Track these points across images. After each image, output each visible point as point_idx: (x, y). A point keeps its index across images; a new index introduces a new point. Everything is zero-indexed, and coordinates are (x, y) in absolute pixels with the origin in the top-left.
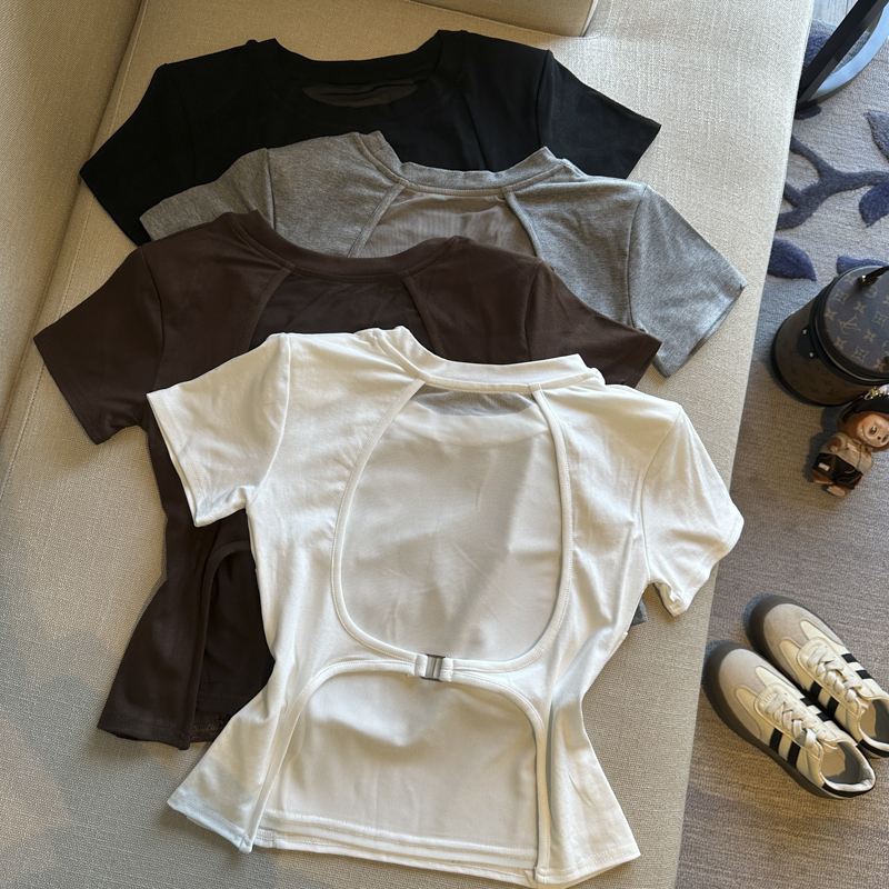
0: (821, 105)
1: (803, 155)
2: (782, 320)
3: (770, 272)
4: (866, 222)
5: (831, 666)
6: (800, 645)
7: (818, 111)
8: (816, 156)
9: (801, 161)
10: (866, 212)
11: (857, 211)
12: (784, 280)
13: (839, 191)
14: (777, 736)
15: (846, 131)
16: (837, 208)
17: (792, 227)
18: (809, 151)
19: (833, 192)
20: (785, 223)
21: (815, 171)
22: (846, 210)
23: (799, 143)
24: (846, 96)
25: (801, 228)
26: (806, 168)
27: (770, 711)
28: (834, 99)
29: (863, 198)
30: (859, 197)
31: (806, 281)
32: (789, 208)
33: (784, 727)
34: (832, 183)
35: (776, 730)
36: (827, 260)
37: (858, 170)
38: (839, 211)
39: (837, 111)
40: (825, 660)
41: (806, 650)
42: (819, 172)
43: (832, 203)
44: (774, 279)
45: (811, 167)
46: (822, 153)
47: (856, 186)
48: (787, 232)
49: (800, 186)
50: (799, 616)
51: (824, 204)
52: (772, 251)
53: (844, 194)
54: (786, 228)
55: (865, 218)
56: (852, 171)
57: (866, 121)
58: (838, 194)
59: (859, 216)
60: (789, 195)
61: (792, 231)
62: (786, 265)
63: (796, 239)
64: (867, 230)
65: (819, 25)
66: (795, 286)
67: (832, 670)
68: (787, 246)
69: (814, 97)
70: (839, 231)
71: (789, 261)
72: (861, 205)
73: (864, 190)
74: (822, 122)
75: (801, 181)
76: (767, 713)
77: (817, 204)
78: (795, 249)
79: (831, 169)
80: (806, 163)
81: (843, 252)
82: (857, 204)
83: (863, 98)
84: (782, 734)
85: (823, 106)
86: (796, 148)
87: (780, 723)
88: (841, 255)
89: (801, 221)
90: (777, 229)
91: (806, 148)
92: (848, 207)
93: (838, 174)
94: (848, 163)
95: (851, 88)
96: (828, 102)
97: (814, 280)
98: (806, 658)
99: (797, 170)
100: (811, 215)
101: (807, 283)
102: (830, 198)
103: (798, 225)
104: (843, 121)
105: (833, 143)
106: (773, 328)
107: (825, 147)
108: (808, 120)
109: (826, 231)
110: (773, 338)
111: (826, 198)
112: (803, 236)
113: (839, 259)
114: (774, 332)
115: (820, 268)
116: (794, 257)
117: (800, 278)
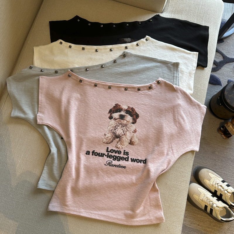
0: (224, 40)
1: (219, 53)
2: (212, 96)
3: (209, 83)
7: (223, 41)
8: (222, 53)
9: (218, 54)
11: (233, 68)
12: (213, 85)
13: (228, 62)
14: (206, 207)
15: (231, 47)
16: (228, 67)
17: (216, 71)
18: (221, 52)
19: (227, 63)
20: (214, 70)
22: (230, 67)
23: (218, 49)
24: (231, 38)
25: (218, 72)
26: (220, 56)
27: (203, 200)
28: (228, 39)
31: (219, 86)
32: (215, 66)
33: (208, 204)
34: (227, 60)
35: (205, 205)
36: (225, 80)
38: (228, 68)
39: (228, 42)
42: (223, 57)
43: (226, 65)
44: (210, 85)
45: (221, 56)
46: (224, 52)
49: (218, 61)
50: (208, 172)
51: (224, 66)
52: (210, 77)
53: (230, 63)
54: (214, 72)
56: (232, 57)
58: (228, 63)
60: (215, 63)
61: (215, 72)
62: (214, 81)
63: (217, 75)
65: (224, 19)
66: (216, 87)
68: (214, 76)
69: (222, 37)
70: (228, 73)
71: (215, 80)
74: (224, 44)
75: (218, 59)
76: (202, 201)
77: (223, 65)
78: (216, 77)
79: (226, 57)
80: (220, 55)
81: (229, 79)
82: (233, 66)
84: (207, 206)
85: (225, 40)
86: (217, 51)
87: (206, 203)
89: (218, 70)
90: (212, 72)
91: (220, 51)
93: (228, 58)
94: (231, 55)
96: (226, 39)
97: (221, 86)
99: (217, 57)
100: (221, 68)
101: (220, 86)
102: (226, 64)
103: (217, 71)
104: (230, 44)
105: (227, 50)
106: (210, 98)
107: (225, 51)
108: (220, 44)
109: (225, 73)
110: (210, 100)
111: (225, 64)
112: (219, 74)
113: (228, 80)
114: (210, 99)
115: (223, 82)
116: (216, 79)
117: (217, 85)
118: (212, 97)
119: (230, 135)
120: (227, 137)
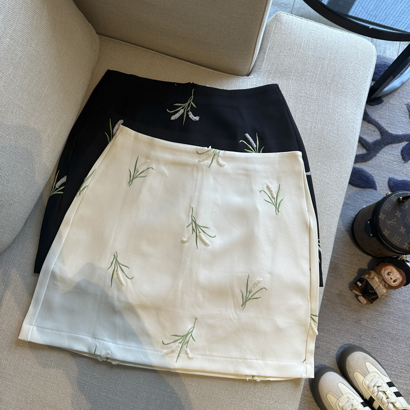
0: (383, 99)
1: (373, 124)
3: (350, 183)
4: (404, 160)
5: (380, 389)
6: (365, 375)
7: (382, 102)
8: (380, 125)
9: (372, 127)
10: (404, 155)
11: (400, 155)
12: (360, 189)
13: (391, 143)
15: (397, 112)
16: (390, 152)
17: (366, 161)
18: (376, 122)
19: (388, 144)
20: (362, 159)
21: (379, 133)
22: (394, 153)
23: (371, 117)
24: (396, 95)
25: (370, 162)
26: (374, 131)
28: (390, 96)
29: (403, 148)
30: (401, 147)
31: (372, 190)
32: (363, 151)
34: (387, 139)
36: (383, 179)
37: (401, 133)
38: (390, 154)
39: (392, 102)
40: (377, 385)
41: (368, 378)
42: (381, 133)
43: (387, 149)
44: (352, 187)
45: (377, 130)
46: (383, 124)
47: (400, 141)
48: (363, 164)
49: (371, 140)
50: (365, 359)
51: (383, 150)
53: (393, 145)
54: (362, 162)
55: (404, 158)
56: (398, 134)
57: (406, 108)
58: (390, 145)
59: (401, 157)
60: (365, 145)
61: (365, 163)
62: (361, 181)
63: (366, 167)
64: (405, 164)
65: (384, 58)
66: (366, 192)
67: (381, 391)
69: (379, 95)
70: (390, 164)
71: (363, 179)
72: (402, 151)
73: (404, 144)
74: (384, 108)
75: (371, 138)
77: (379, 150)
78: (367, 173)
79: (387, 132)
80: (374, 128)
81: (392, 176)
82: (400, 151)
83: (405, 96)
86: (369, 121)
88: (390, 177)
89: (371, 158)
90: (354, 163)
92: (395, 152)
93: (391, 135)
94: (396, 129)
95: (399, 91)
96: (387, 97)
97: (376, 189)
98: (367, 383)
99: (370, 132)
100: (376, 155)
102: (386, 147)
103: (368, 160)
104: (394, 108)
105: (389, 119)
106: (353, 214)
107: (384, 120)
108: (376, 106)
109: (383, 164)
110: (353, 219)
111: (384, 147)
112: (371, 166)
113: (389, 179)
114: (354, 216)
115: (379, 183)
116: (366, 177)
117: (368, 188)
118: (359, 213)
119: (375, 297)
120: (370, 301)
